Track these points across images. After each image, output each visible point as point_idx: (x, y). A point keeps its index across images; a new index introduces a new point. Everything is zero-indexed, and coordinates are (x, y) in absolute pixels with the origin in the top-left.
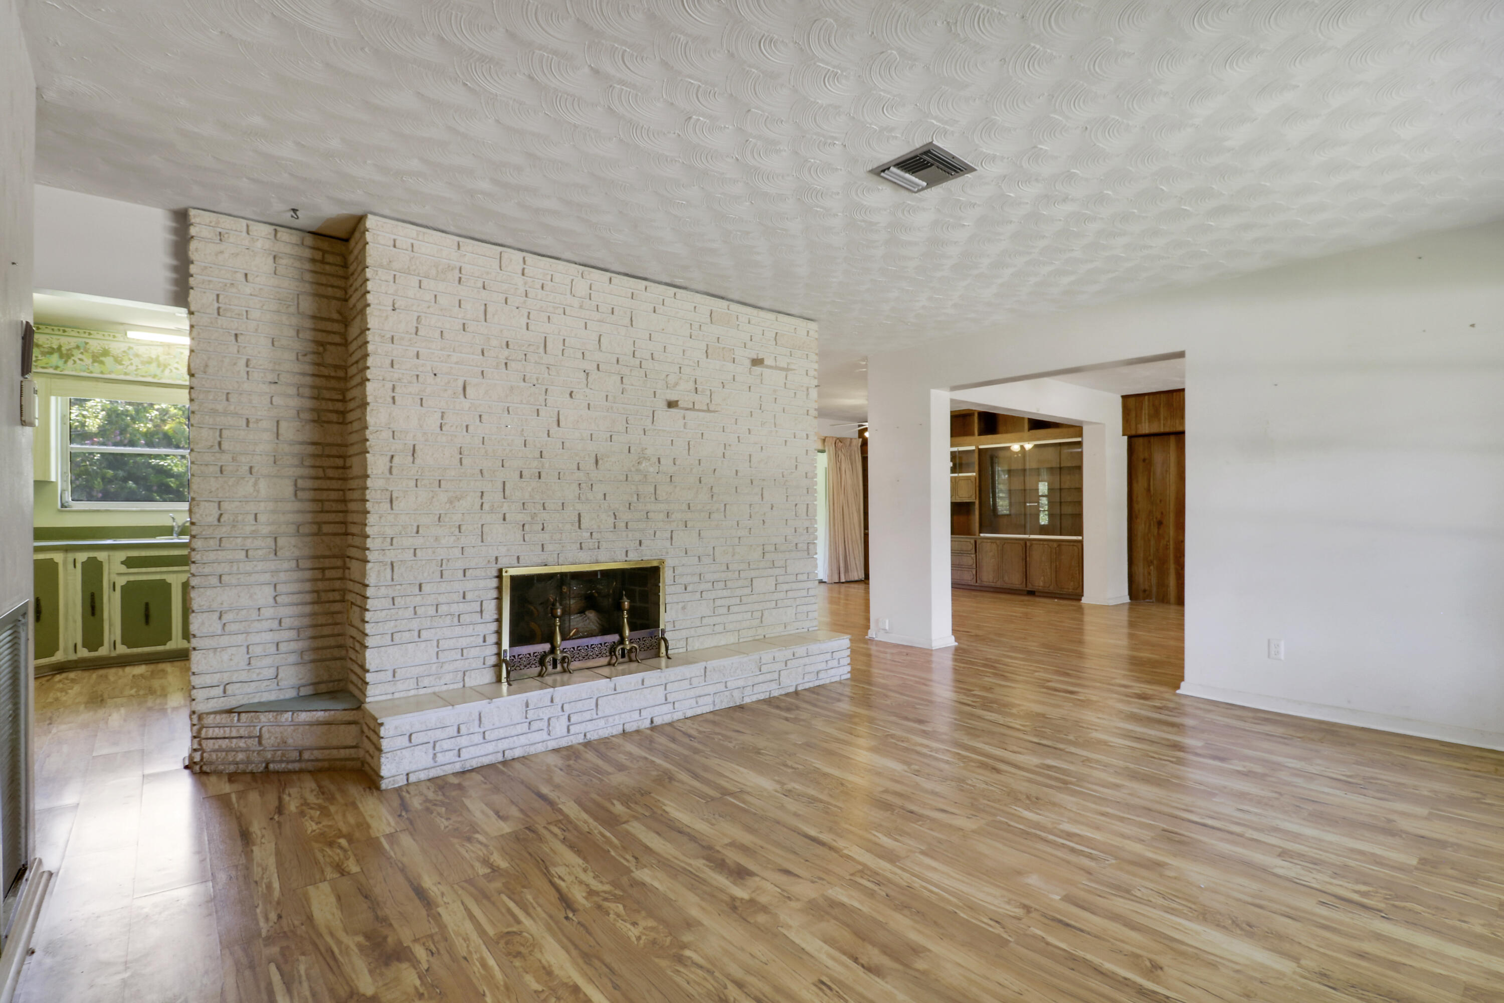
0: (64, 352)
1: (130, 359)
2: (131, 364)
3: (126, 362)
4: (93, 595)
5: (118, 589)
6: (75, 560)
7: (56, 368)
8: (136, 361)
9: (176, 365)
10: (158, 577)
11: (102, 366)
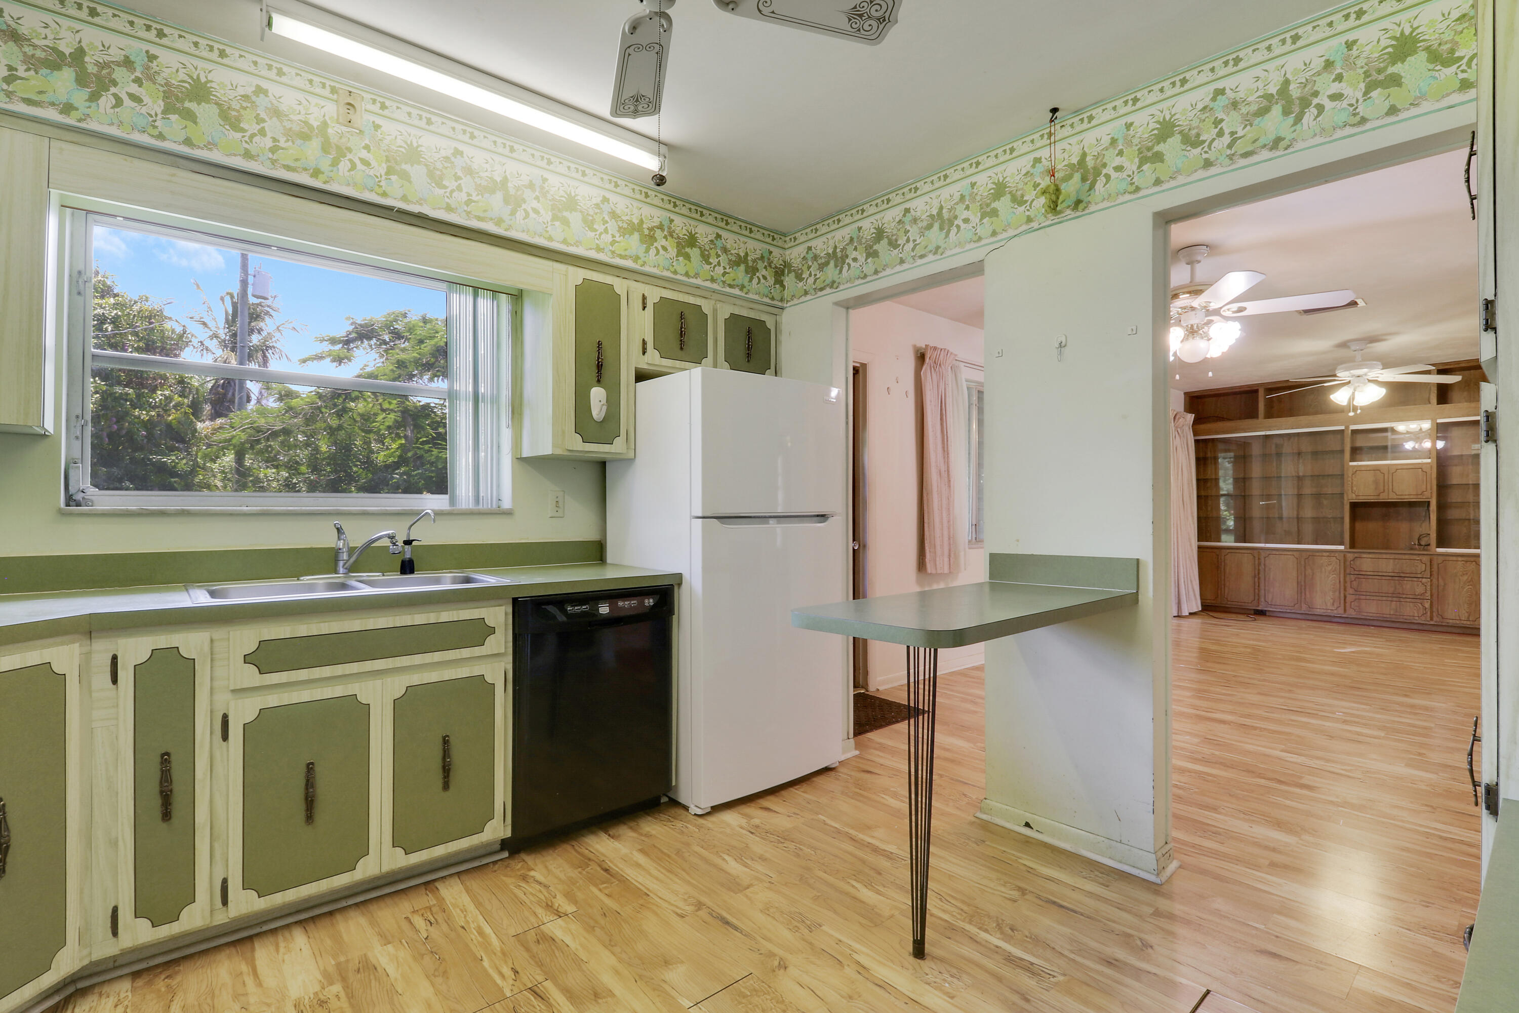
0: (92, 69)
1: (259, 120)
2: (262, 132)
3: (251, 127)
4: (165, 759)
5: (236, 732)
6: (115, 658)
7: (67, 108)
8: (272, 126)
9: (364, 154)
10: (338, 691)
11: (190, 124)
